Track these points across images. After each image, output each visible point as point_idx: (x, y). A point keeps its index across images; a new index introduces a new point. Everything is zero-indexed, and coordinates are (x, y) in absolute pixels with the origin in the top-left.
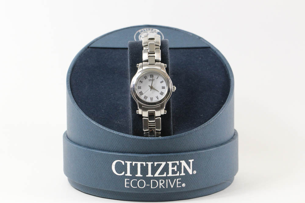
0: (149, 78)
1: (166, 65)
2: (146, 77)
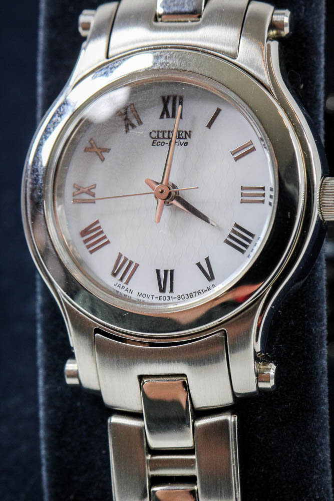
0: (152, 120)
1: (284, 17)
2: (130, 116)
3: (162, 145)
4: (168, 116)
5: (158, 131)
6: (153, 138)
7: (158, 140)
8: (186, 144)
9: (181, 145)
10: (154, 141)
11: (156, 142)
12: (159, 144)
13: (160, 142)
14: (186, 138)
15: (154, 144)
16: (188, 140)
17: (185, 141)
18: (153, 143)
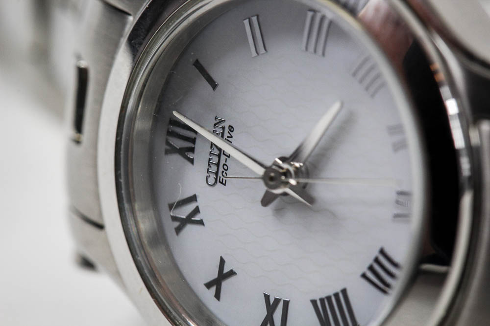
3: (226, 170)
4: (192, 150)
5: (208, 171)
6: (216, 182)
7: (220, 174)
8: (231, 129)
9: (232, 137)
10: (220, 182)
11: (222, 177)
12: (224, 174)
13: (223, 172)
14: (223, 128)
15: (224, 182)
16: (226, 125)
17: (227, 130)
18: (222, 183)
